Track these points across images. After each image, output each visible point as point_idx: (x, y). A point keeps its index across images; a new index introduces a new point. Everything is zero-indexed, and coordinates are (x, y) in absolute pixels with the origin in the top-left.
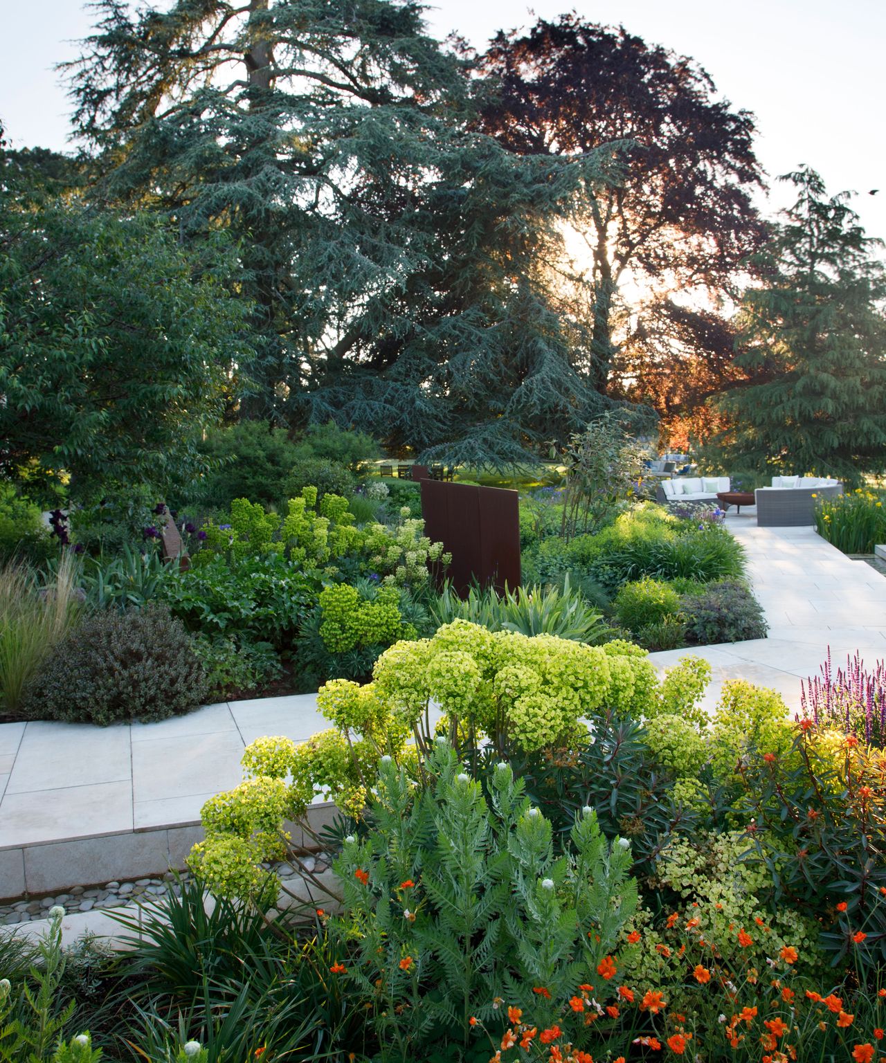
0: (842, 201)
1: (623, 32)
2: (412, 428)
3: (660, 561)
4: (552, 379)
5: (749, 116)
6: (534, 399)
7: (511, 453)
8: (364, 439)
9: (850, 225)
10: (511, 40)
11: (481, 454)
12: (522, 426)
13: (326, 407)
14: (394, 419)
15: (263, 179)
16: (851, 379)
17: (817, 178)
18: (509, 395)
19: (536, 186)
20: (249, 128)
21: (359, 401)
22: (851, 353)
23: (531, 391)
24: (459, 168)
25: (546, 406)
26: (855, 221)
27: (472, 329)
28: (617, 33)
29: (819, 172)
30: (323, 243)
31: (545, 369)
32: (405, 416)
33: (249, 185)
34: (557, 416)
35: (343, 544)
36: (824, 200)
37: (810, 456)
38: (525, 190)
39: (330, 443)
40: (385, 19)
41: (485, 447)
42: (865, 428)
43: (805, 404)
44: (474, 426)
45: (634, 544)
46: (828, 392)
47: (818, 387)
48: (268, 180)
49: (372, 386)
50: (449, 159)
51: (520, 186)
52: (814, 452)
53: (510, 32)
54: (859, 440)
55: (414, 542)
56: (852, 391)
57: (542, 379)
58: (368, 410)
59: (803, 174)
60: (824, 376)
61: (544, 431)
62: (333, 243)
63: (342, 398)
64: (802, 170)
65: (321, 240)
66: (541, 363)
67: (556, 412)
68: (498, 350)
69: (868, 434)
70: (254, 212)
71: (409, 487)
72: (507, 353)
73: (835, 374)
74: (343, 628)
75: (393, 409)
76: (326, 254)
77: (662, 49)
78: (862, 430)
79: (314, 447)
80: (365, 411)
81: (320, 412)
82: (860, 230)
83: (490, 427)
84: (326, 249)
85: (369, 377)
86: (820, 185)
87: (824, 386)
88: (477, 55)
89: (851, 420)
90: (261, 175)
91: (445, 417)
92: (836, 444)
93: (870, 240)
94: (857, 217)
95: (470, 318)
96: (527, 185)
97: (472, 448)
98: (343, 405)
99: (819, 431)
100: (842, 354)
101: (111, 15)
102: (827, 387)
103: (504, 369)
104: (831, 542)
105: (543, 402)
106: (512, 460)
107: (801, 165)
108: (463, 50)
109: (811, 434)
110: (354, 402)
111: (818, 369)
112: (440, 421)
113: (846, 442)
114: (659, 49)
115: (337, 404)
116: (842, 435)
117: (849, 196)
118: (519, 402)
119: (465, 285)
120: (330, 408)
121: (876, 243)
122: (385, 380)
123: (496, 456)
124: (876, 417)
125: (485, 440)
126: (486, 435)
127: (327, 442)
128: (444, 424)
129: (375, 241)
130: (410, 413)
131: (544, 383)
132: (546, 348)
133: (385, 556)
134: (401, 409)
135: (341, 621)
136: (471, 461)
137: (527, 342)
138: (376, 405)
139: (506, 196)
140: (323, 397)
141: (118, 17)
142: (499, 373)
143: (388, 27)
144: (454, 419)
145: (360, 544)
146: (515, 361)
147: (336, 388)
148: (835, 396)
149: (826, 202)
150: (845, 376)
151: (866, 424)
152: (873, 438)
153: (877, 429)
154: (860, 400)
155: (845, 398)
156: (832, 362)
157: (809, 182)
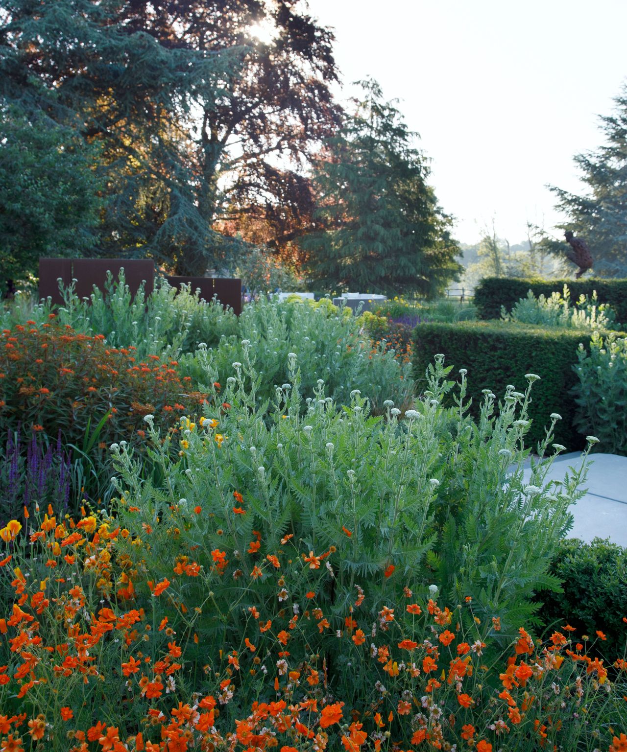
0: (394, 105)
4: (186, 219)
5: (332, 30)
9: (398, 122)
16: (394, 230)
17: (378, 86)
23: (172, 227)
26: (402, 119)
31: (181, 211)
36: (381, 102)
37: (366, 282)
38: (171, 76)
42: (402, 264)
43: (364, 245)
46: (379, 238)
47: (372, 234)
51: (166, 72)
52: (369, 279)
54: (398, 272)
56: (394, 238)
57: (179, 218)
59: (369, 82)
60: (377, 227)
64: (368, 79)
69: (404, 268)
73: (384, 226)
78: (400, 265)
82: (404, 126)
86: (379, 91)
87: (377, 234)
89: (393, 258)
92: (383, 274)
93: (411, 133)
94: (403, 117)
96: (171, 72)
99: (372, 265)
100: (389, 213)
102: (379, 234)
107: (368, 76)
109: (367, 266)
111: (372, 222)
113: (390, 273)
116: (387, 268)
117: (398, 101)
118: (163, 234)
121: (415, 135)
124: (410, 256)
131: (180, 221)
139: (155, 78)
148: (383, 241)
149: (384, 104)
150: (390, 227)
151: (403, 261)
152: (407, 271)
153: (410, 264)
154: (400, 244)
155: (390, 243)
156: (382, 218)
157: (372, 88)
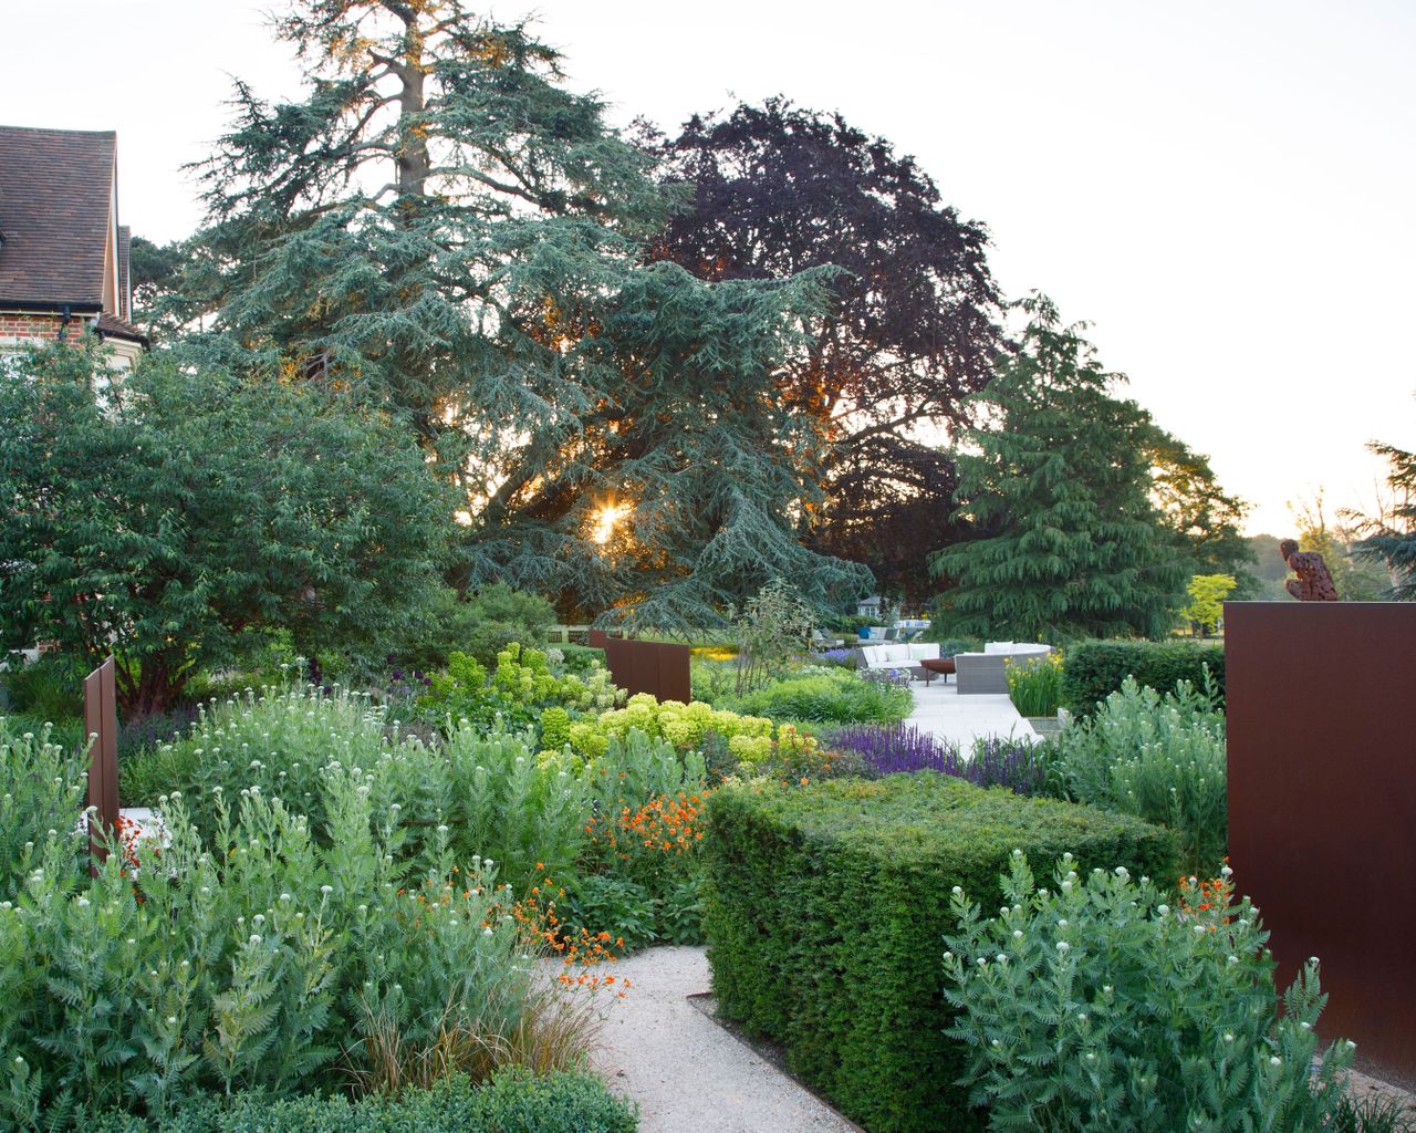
0: (1078, 333)
1: (839, 120)
2: (587, 587)
3: (818, 711)
4: (747, 533)
5: (980, 228)
6: (726, 556)
7: (701, 616)
8: (538, 601)
9: (1087, 360)
10: (708, 124)
11: (665, 618)
12: (713, 586)
13: (490, 563)
14: (567, 577)
15: (424, 308)
16: (1081, 535)
17: (1049, 303)
18: (699, 550)
19: (731, 316)
20: (406, 247)
21: (527, 557)
22: (1083, 505)
23: (723, 546)
24: (644, 297)
25: (740, 563)
26: (1092, 355)
27: (657, 474)
28: (832, 122)
29: (1053, 299)
30: (489, 379)
31: (740, 521)
32: (580, 574)
33: (408, 315)
34: (754, 574)
35: (544, 690)
36: (1057, 329)
37: (1037, 621)
38: (719, 320)
39: (502, 605)
40: (559, 122)
41: (671, 610)
42: (1097, 589)
43: (1031, 562)
44: (659, 585)
45: (798, 697)
46: (1056, 549)
47: (1044, 543)
48: (429, 308)
49: (541, 541)
50: (633, 287)
51: (712, 314)
52: (1042, 616)
53: (707, 115)
54: (1091, 603)
55: (604, 689)
56: (1081, 548)
57: (736, 534)
58: (538, 567)
59: (1035, 301)
60: (1050, 531)
61: (739, 592)
62: (501, 378)
63: (507, 553)
64: (1034, 296)
65: (487, 375)
66: (736, 515)
67: (753, 570)
68: (687, 497)
69: (1100, 596)
70: (414, 345)
71: (586, 654)
72: (697, 501)
73: (1063, 528)
74: (558, 737)
75: (566, 566)
76: (494, 390)
77: (885, 142)
78: (1094, 592)
79: (485, 607)
80: (534, 568)
81: (483, 568)
82: (1097, 365)
83: (677, 586)
84: (492, 386)
85: (539, 529)
86: (1053, 313)
87: (1051, 543)
88: (667, 141)
89: (1083, 581)
90: (421, 303)
91: (625, 575)
92: (1064, 607)
93: (1111, 375)
94: (1095, 350)
95: (655, 462)
96: (720, 314)
97: (656, 611)
98: (508, 561)
99: (1049, 591)
100: (1072, 506)
101: (247, 113)
102: (1054, 543)
103: (694, 519)
104: (1017, 706)
105: (736, 559)
106: (700, 625)
107: (1033, 291)
108: (650, 137)
109: (1038, 595)
110: (521, 557)
111: (1044, 523)
112: (619, 580)
113: (1077, 604)
114: (881, 141)
115: (502, 560)
116: (1072, 596)
117: (1085, 326)
118: (709, 558)
119: (650, 424)
120: (493, 565)
121: (1117, 379)
122: (557, 532)
123: (684, 621)
124: (1111, 577)
125: (671, 602)
126: (672, 596)
127: (497, 603)
128: (625, 584)
129: (547, 376)
130: (585, 571)
131: (737, 537)
132: (741, 497)
133: (579, 700)
134: (576, 566)
135: (557, 732)
136: (655, 626)
137: (720, 490)
138: (548, 561)
139: (697, 325)
140: (485, 551)
141: (254, 114)
142: (687, 525)
143: (563, 129)
144: (636, 577)
145: (557, 691)
146: (709, 510)
147: (501, 542)
148: (1063, 554)
149: (1060, 333)
150: (1076, 530)
151: (1099, 584)
152: (1106, 600)
153: (1111, 589)
154: (1092, 557)
155: (1074, 556)
156: (1061, 515)
157: (1042, 308)
